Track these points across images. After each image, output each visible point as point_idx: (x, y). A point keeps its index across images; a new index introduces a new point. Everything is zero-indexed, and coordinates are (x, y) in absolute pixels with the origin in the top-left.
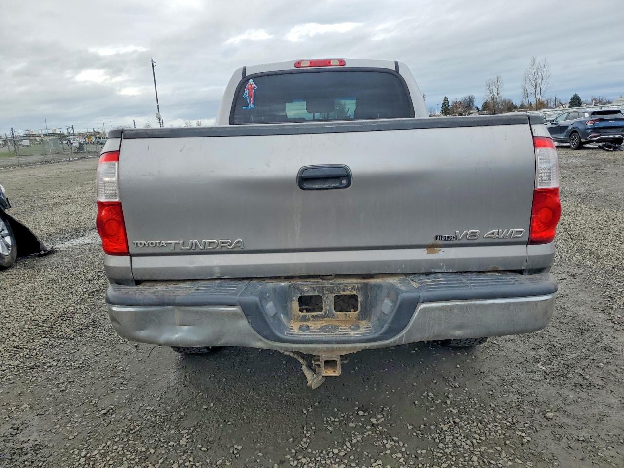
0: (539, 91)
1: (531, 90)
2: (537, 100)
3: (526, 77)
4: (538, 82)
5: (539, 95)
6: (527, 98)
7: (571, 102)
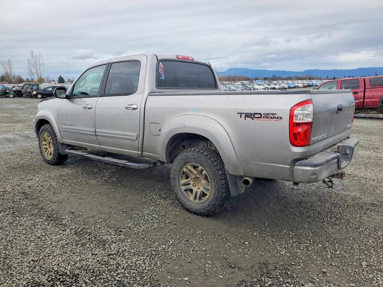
0: (39, 72)
1: (34, 70)
2: (39, 77)
3: (29, 62)
4: (38, 66)
5: (40, 75)
6: (32, 75)
7: (59, 80)
